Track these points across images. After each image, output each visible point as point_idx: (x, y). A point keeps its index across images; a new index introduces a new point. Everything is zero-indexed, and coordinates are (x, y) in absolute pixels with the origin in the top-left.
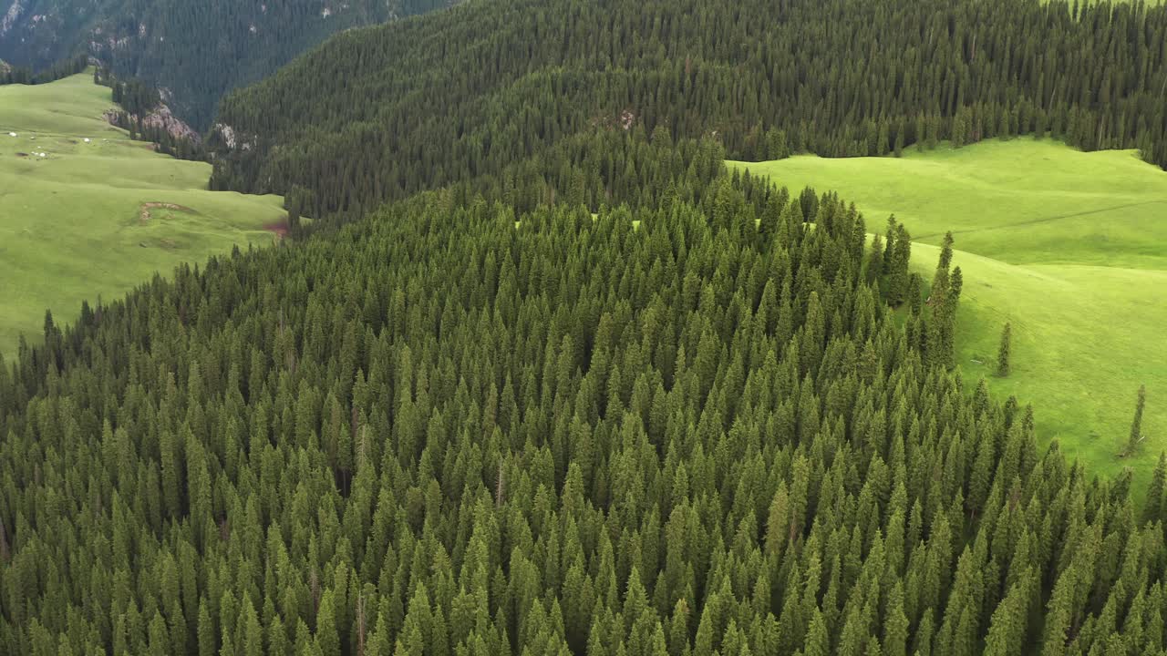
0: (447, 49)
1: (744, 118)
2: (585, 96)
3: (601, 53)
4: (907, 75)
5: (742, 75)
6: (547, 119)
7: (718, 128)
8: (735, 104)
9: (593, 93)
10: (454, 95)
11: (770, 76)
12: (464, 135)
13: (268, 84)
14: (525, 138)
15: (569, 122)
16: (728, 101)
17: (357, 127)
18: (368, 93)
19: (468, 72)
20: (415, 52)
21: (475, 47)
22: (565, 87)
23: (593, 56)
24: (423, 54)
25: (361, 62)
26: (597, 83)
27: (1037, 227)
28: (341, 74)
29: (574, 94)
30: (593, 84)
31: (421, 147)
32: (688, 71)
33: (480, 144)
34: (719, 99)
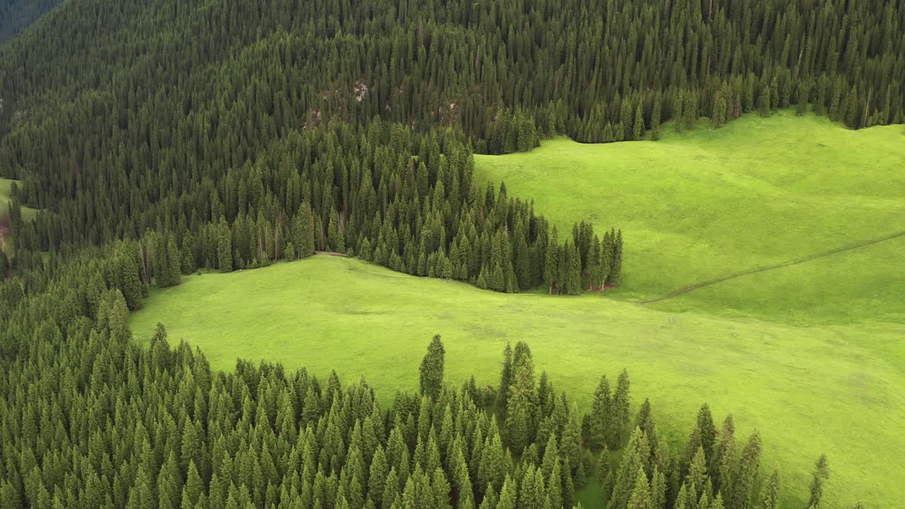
0: (178, 10)
1: (483, 88)
2: (316, 67)
3: (330, 17)
4: (648, 38)
5: (478, 42)
6: (276, 95)
7: (456, 100)
8: (473, 73)
9: (323, 65)
10: (185, 61)
11: (505, 38)
12: (191, 112)
13: (13, 45)
14: (255, 115)
15: (299, 96)
16: (465, 72)
17: (91, 95)
18: (104, 56)
19: (198, 34)
20: (148, 14)
21: (206, 8)
22: (294, 57)
23: (322, 21)
24: (156, 14)
25: (99, 22)
26: (326, 53)
27: (851, 258)
28: (79, 35)
29: (304, 64)
30: (323, 53)
31: (148, 125)
32: (421, 37)
33: (207, 125)
34: (455, 69)
